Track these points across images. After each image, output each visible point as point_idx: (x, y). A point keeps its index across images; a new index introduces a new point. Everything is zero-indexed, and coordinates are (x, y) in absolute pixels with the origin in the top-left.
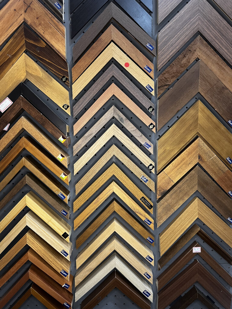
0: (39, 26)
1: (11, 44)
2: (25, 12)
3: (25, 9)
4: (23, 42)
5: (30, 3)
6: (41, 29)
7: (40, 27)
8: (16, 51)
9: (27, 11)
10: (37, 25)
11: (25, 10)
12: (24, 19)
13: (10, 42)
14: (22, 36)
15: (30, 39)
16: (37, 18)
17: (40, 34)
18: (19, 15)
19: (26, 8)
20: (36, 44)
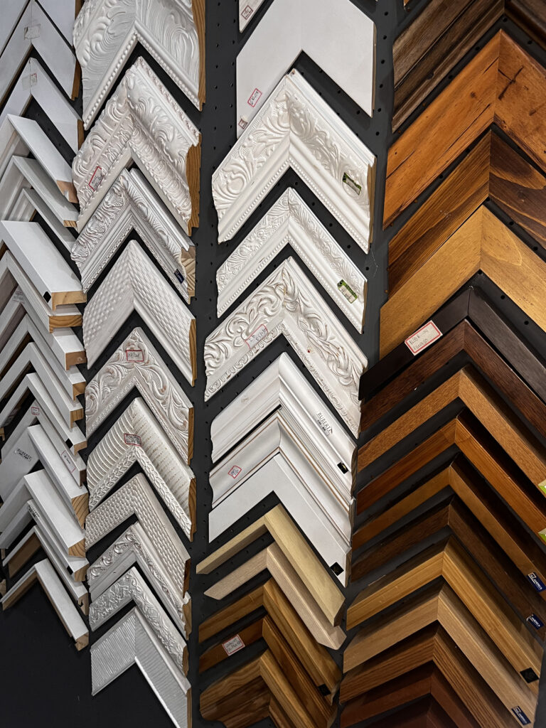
0: (535, 134)
1: (454, 183)
2: (501, 97)
3: (501, 91)
4: (485, 178)
5: (516, 72)
6: (539, 143)
7: (538, 135)
8: (464, 201)
9: (505, 95)
10: (530, 131)
11: (500, 94)
12: (496, 117)
13: (452, 178)
14: (483, 163)
15: (505, 168)
16: (531, 114)
17: (534, 155)
18: (483, 108)
19: (504, 87)
20: (520, 183)
